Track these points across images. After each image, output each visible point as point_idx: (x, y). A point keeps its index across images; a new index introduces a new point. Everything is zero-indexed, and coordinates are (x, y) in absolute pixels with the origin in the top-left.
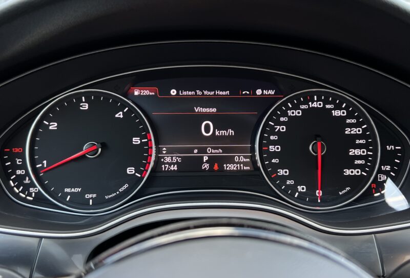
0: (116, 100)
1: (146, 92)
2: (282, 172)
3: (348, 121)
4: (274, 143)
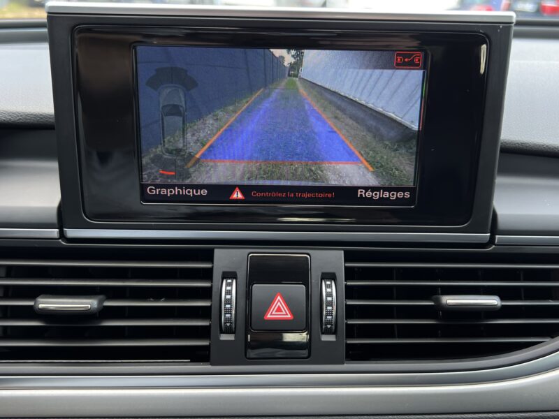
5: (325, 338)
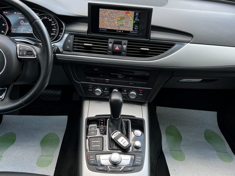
3: (52, 22)
5: (123, 53)
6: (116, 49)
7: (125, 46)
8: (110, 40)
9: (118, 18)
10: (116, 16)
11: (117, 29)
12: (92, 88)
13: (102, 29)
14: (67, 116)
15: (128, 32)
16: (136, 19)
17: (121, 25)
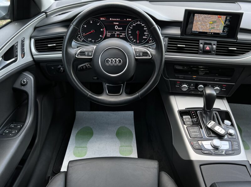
0: (97, 21)
1: (103, 19)
2: (131, 37)
3: (145, 27)
4: (130, 31)
5: (213, 52)
6: (207, 49)
7: (214, 47)
8: (201, 41)
9: (211, 21)
10: (209, 20)
11: (208, 32)
12: (179, 84)
13: (194, 31)
14: (133, 112)
15: (218, 34)
16: (227, 23)
17: (212, 28)
